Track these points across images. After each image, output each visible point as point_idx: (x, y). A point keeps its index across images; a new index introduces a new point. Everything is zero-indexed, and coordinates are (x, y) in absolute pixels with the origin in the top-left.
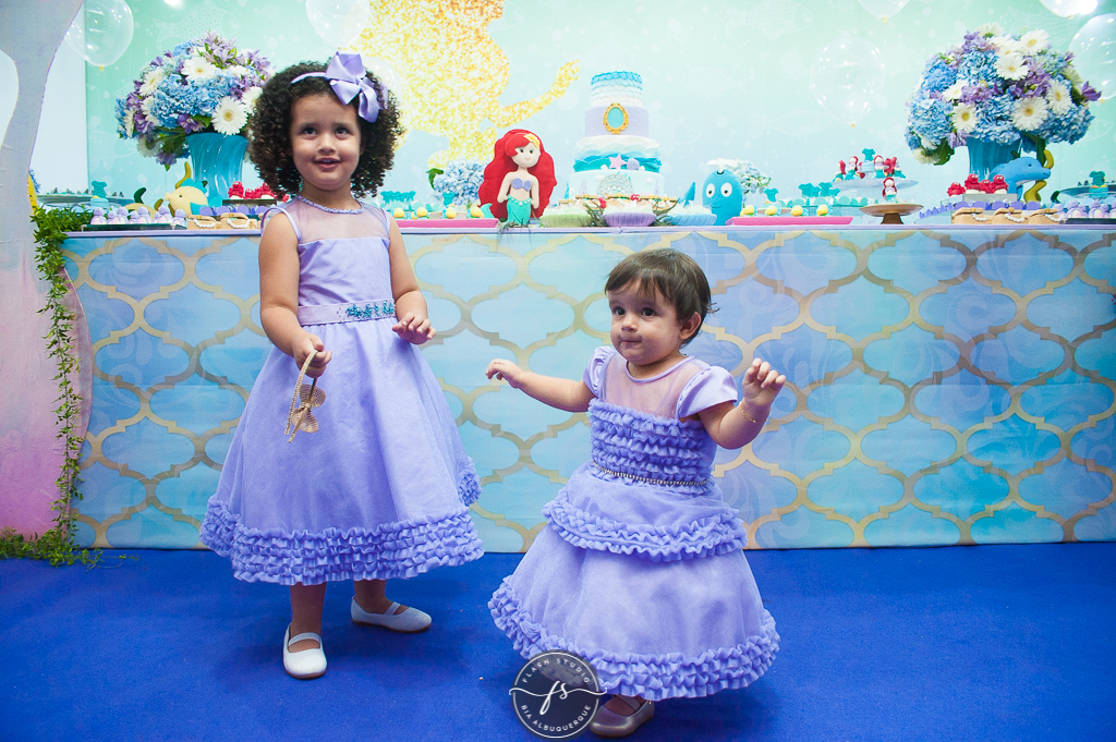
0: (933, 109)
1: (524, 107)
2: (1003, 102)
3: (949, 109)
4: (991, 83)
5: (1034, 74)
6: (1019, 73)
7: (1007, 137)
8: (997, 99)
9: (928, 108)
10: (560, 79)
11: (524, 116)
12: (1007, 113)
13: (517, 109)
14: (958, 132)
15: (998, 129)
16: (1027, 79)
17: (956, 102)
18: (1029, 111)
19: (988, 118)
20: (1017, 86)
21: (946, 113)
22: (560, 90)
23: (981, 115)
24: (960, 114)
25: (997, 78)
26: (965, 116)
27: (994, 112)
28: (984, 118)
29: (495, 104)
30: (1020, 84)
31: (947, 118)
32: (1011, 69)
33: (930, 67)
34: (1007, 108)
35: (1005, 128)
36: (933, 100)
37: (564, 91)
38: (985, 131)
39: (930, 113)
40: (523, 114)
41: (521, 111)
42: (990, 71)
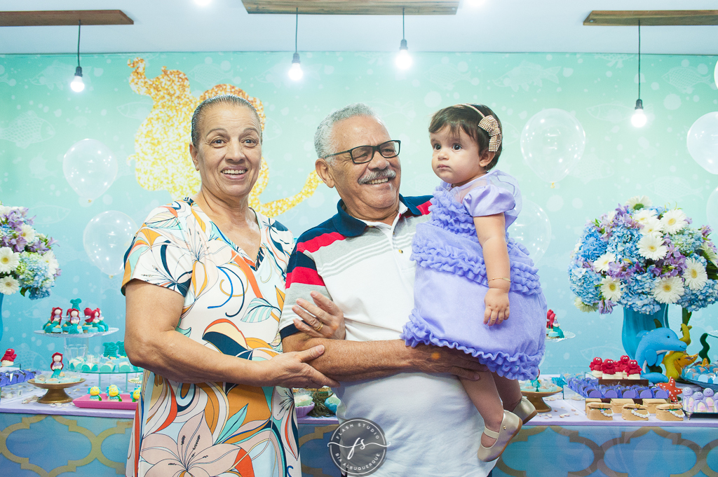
0: (584, 277)
1: (280, 205)
2: (644, 280)
3: (598, 280)
4: (635, 260)
5: (672, 255)
6: (658, 254)
7: (648, 310)
8: (639, 278)
9: (580, 276)
10: (310, 182)
11: (279, 211)
12: (647, 290)
13: (274, 205)
14: (606, 301)
15: (639, 303)
16: (665, 258)
17: (604, 274)
18: (667, 288)
19: (630, 292)
20: (657, 266)
21: (596, 283)
22: (310, 191)
23: (625, 290)
24: (608, 285)
25: (639, 256)
26: (612, 287)
27: (635, 288)
28: (627, 292)
29: (257, 201)
30: (659, 264)
31: (596, 288)
32: (652, 248)
33: (587, 234)
34: (647, 285)
35: (646, 302)
36: (585, 270)
37: (312, 192)
38: (629, 303)
39: (583, 281)
40: (279, 210)
41: (277, 207)
42: (634, 248)
